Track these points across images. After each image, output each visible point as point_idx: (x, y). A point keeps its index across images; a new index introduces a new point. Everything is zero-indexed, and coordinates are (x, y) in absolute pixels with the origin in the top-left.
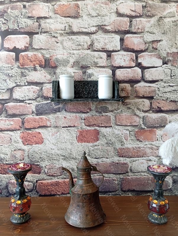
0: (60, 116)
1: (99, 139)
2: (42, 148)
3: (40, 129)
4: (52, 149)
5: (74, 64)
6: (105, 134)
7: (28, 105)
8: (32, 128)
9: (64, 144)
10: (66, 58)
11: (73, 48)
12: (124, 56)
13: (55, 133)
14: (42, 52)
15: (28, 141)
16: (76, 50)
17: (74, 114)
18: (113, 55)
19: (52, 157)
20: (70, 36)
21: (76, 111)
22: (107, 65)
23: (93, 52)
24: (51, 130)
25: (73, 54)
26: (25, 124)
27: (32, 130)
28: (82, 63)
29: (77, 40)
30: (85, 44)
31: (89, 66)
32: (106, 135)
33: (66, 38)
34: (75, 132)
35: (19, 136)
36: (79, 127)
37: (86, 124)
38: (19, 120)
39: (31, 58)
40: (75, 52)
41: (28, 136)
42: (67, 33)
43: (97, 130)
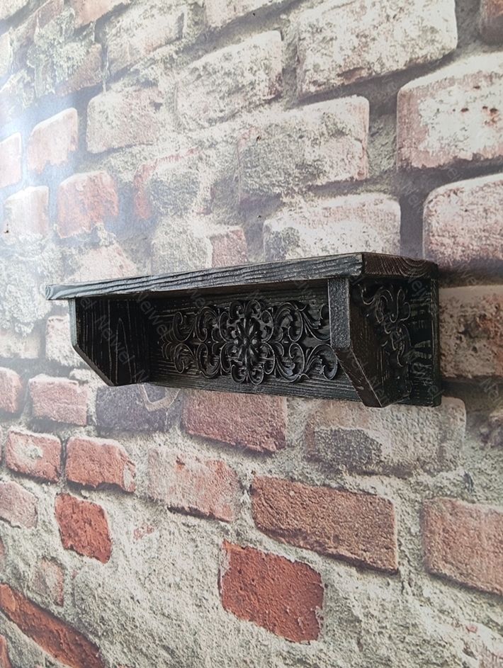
0: (164, 449)
1: (323, 631)
2: (107, 581)
3: (103, 496)
4: (132, 598)
5: (213, 194)
6: (358, 612)
7: (79, 389)
8: (84, 484)
9: (173, 591)
10: (186, 171)
11: (212, 115)
12: (483, 83)
13: (146, 529)
14: (113, 162)
15: (72, 534)
16: (222, 120)
17: (212, 455)
18: (409, 97)
19: (133, 637)
20: (199, 57)
21: (219, 438)
22: (371, 169)
23: (294, 112)
24: (135, 509)
25: (210, 147)
26: (67, 465)
27: (83, 492)
28: (246, 185)
29: (228, 66)
30: (262, 75)
31: (277, 192)
32: (361, 617)
33: (185, 74)
34: (216, 551)
35: (53, 505)
36: (229, 527)
37: (260, 519)
38: (55, 442)
39: (83, 197)
40: (219, 131)
41: (74, 516)
42: (187, 49)
43: (313, 570)
